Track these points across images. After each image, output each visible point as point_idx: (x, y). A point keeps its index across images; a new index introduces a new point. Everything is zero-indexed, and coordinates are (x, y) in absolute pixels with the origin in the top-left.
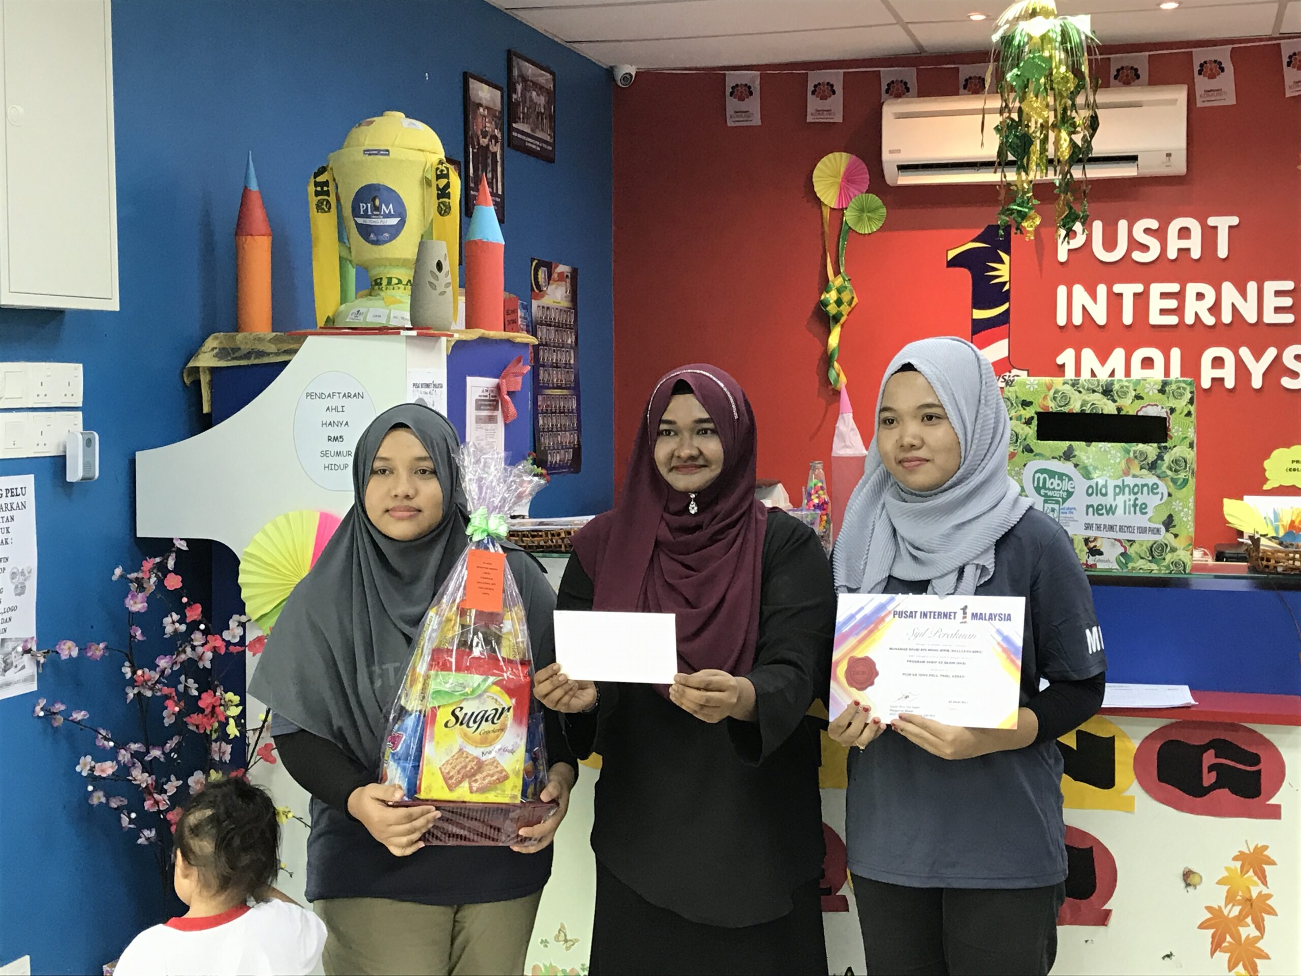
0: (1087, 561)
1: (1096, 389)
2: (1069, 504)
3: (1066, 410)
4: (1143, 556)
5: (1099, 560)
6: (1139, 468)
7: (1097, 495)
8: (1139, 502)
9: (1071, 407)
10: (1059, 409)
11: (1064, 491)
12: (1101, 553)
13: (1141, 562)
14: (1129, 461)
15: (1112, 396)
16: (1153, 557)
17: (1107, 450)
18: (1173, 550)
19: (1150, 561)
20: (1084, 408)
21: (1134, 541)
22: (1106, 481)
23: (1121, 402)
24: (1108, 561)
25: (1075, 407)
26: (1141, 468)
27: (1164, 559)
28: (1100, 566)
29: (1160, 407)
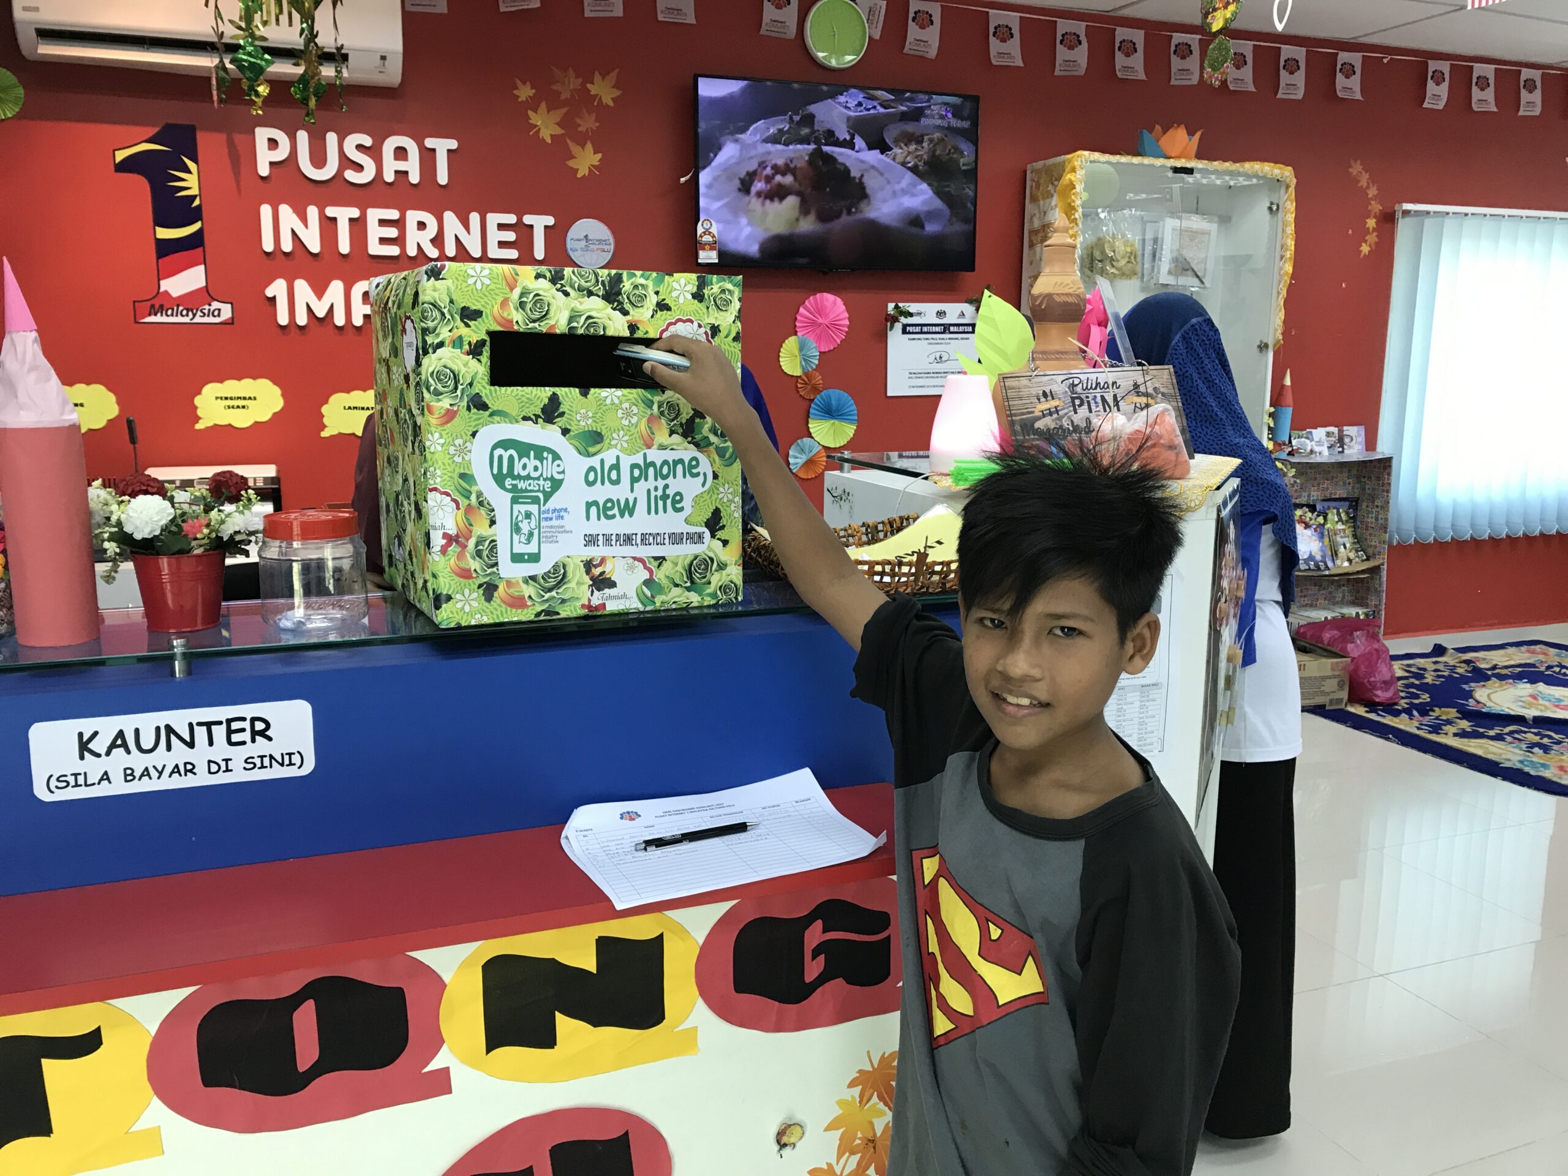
0: (589, 600)
1: (594, 289)
2: (554, 502)
3: (543, 327)
4: (678, 581)
5: (610, 597)
6: (667, 432)
7: (603, 483)
8: (670, 492)
9: (552, 322)
10: (531, 325)
11: (545, 480)
12: (612, 584)
13: (676, 591)
14: (651, 419)
15: (621, 303)
16: (693, 582)
17: (616, 401)
18: (722, 567)
19: (688, 589)
20: (574, 324)
21: (664, 558)
22: (618, 458)
23: (635, 314)
24: (624, 596)
25: (559, 322)
26: (672, 432)
27: (709, 583)
28: (612, 607)
29: (696, 324)
